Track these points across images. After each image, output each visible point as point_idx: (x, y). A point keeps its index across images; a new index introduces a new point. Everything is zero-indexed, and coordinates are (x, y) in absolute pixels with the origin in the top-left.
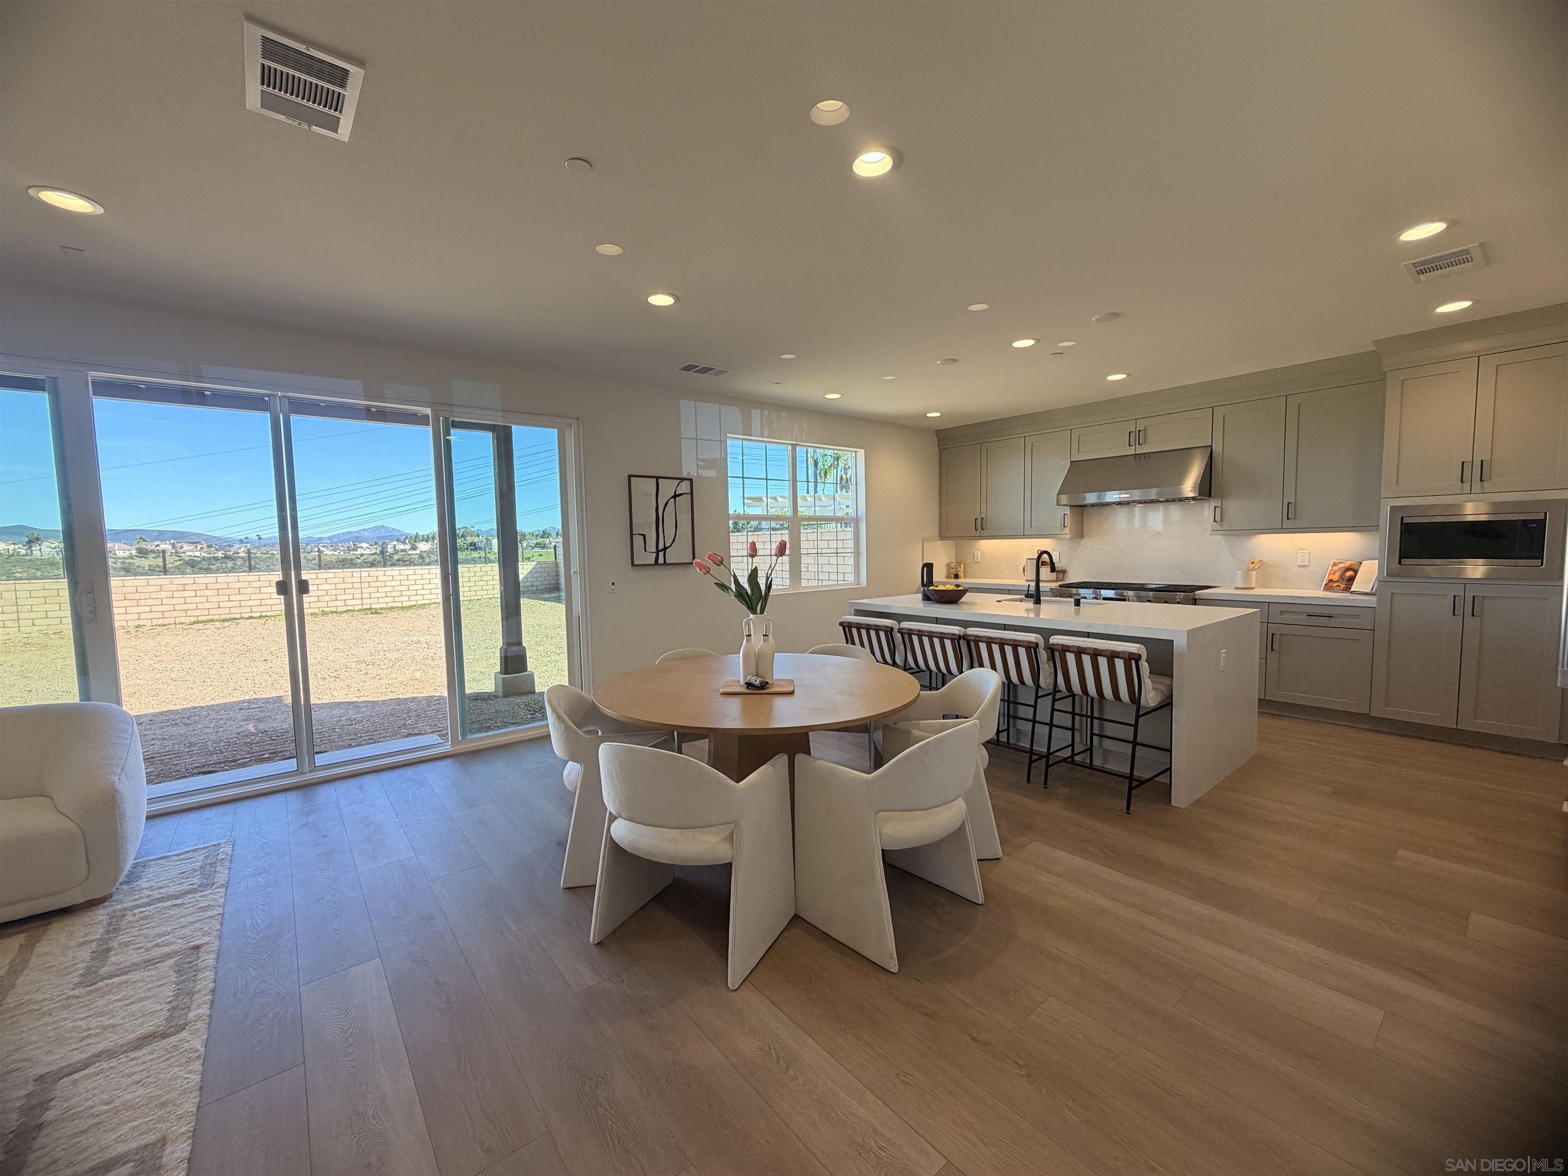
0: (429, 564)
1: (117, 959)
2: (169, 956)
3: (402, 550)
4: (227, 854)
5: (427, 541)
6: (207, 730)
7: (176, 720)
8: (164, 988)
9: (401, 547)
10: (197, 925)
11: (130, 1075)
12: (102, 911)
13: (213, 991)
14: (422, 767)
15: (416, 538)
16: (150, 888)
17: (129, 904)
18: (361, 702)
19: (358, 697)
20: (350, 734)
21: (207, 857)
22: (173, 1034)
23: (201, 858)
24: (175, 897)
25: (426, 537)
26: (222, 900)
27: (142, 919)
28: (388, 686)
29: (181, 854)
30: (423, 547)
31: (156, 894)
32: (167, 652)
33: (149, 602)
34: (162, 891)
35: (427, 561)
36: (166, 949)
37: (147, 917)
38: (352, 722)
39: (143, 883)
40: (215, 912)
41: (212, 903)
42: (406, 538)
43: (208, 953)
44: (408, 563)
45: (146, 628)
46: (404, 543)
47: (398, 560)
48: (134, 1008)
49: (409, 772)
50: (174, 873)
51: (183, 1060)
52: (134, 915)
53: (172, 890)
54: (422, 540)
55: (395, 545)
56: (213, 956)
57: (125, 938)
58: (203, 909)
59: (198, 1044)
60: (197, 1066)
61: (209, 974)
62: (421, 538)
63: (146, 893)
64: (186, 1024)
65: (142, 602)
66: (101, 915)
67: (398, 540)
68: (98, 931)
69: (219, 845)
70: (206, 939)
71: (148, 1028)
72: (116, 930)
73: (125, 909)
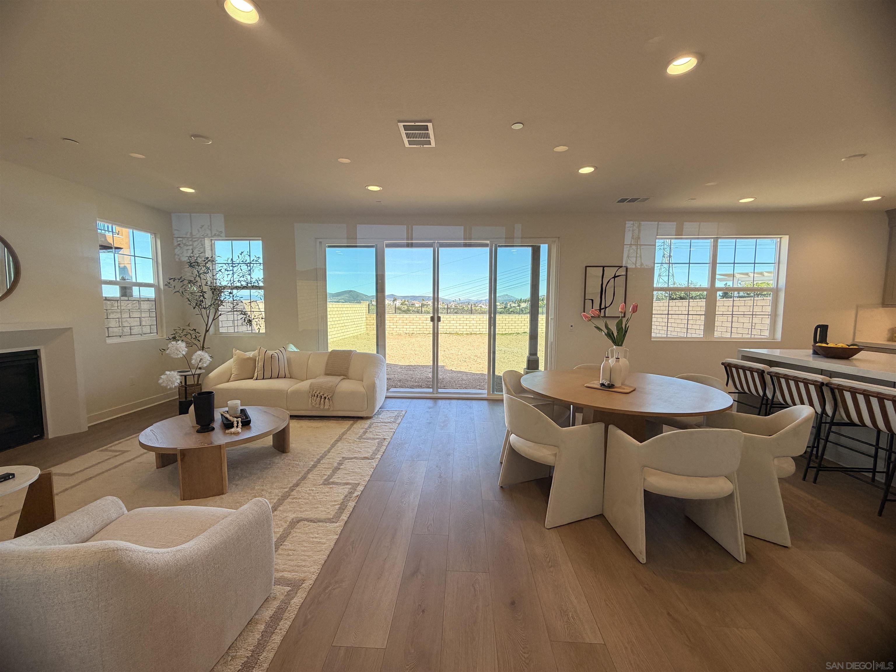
0: (525, 314)
1: (368, 435)
2: (378, 439)
3: (514, 307)
4: (403, 414)
5: (525, 302)
6: (418, 374)
7: (411, 369)
8: (373, 447)
9: (513, 305)
10: (387, 433)
11: (359, 465)
12: (369, 421)
13: (384, 452)
14: (474, 402)
15: (521, 301)
16: (381, 418)
17: (376, 421)
18: (469, 373)
19: (469, 370)
20: (459, 384)
21: (398, 414)
22: (371, 460)
23: (396, 413)
24: (385, 423)
25: (525, 300)
26: (396, 428)
27: (376, 426)
28: (482, 368)
29: (392, 411)
30: (523, 305)
31: (382, 420)
32: (417, 344)
33: (416, 324)
34: (384, 420)
35: (524, 312)
36: (378, 437)
37: (377, 426)
38: (463, 380)
39: (380, 416)
40: (393, 431)
41: (393, 428)
42: (516, 301)
43: (387, 441)
44: (515, 313)
45: (415, 334)
46: (515, 303)
47: (511, 312)
48: (366, 449)
49: (468, 402)
50: (388, 416)
51: (370, 467)
52: (375, 424)
53: (386, 421)
54: (523, 302)
55: (511, 304)
56: (388, 443)
57: (371, 430)
58: (391, 429)
59: (375, 465)
60: (372, 470)
61: (385, 447)
62: (523, 301)
63: (380, 419)
64: (374, 458)
65: (414, 324)
66: (368, 422)
67: (513, 301)
68: (366, 426)
69: (402, 411)
70: (388, 437)
71: (366, 456)
72: (370, 427)
73: (374, 422)
